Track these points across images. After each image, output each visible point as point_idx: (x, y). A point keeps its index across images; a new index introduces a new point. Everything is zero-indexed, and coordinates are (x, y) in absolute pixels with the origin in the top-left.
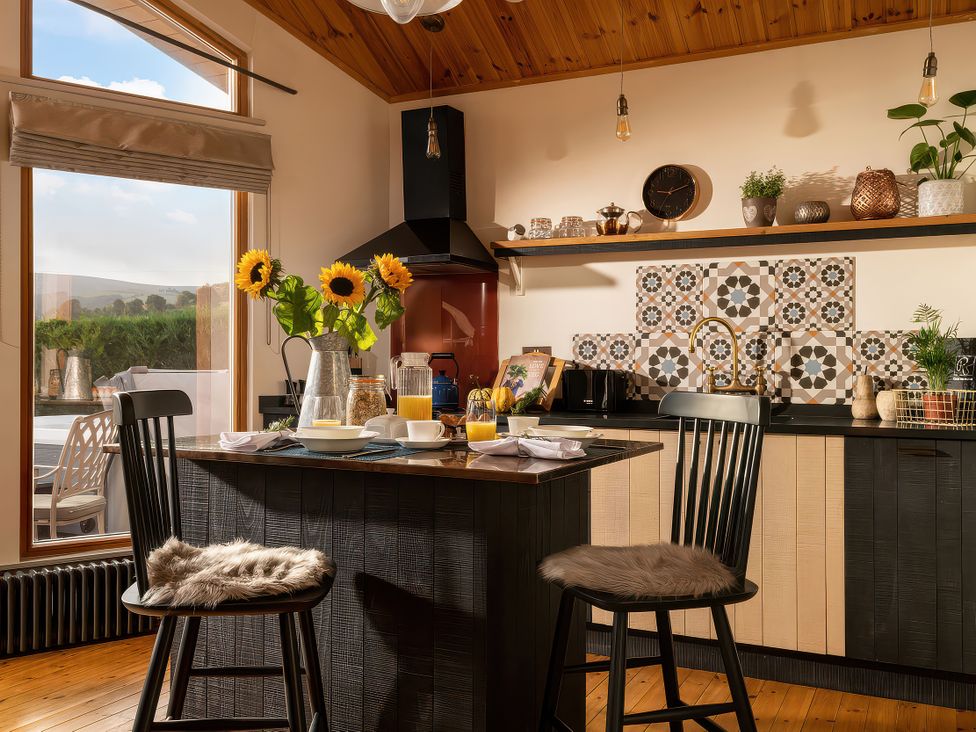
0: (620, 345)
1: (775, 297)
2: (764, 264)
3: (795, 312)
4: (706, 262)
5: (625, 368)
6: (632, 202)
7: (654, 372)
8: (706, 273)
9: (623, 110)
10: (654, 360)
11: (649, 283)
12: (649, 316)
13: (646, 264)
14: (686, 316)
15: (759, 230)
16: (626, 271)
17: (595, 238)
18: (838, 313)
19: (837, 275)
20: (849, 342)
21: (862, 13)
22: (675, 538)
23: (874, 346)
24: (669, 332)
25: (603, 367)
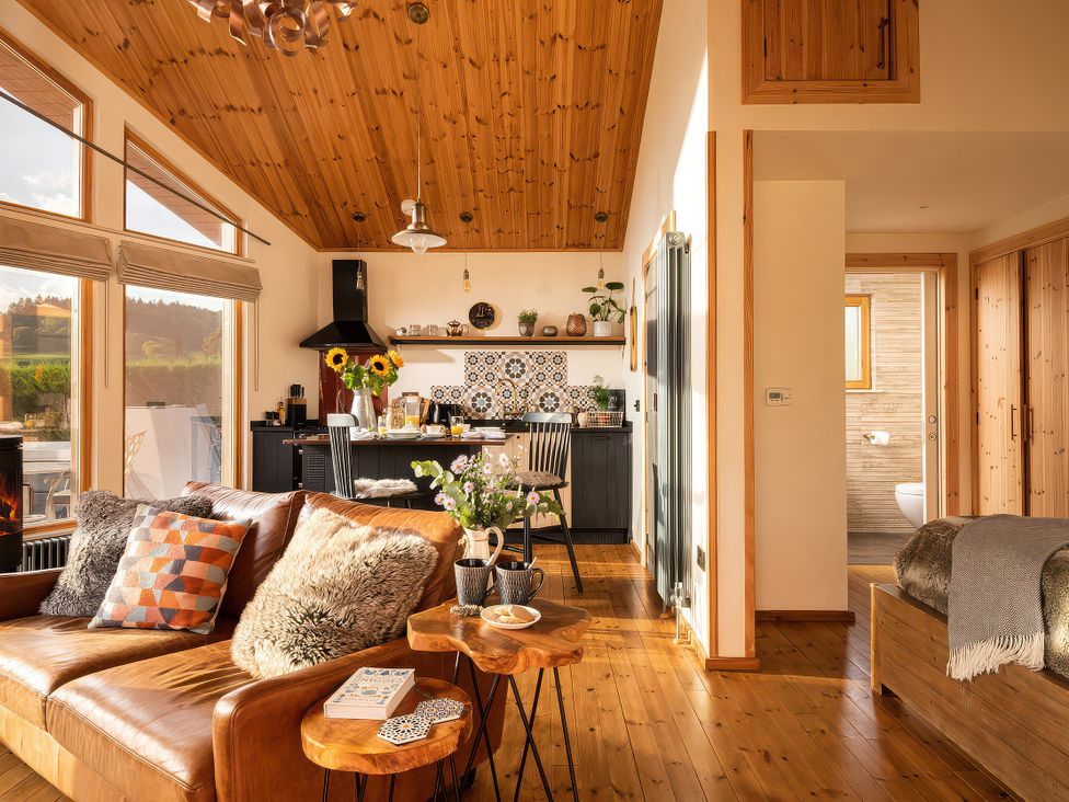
0: (456, 392)
1: (533, 369)
2: (527, 353)
3: (541, 377)
4: (500, 352)
5: (459, 403)
6: (464, 320)
7: (474, 405)
8: (500, 357)
9: (467, 277)
10: (474, 399)
11: (472, 360)
12: (472, 377)
13: (470, 351)
14: (490, 377)
15: (527, 338)
16: (459, 354)
17: (444, 336)
18: (559, 377)
19: (559, 360)
20: (565, 391)
21: (570, 243)
22: (531, 468)
23: (575, 392)
24: (481, 385)
25: (448, 403)
